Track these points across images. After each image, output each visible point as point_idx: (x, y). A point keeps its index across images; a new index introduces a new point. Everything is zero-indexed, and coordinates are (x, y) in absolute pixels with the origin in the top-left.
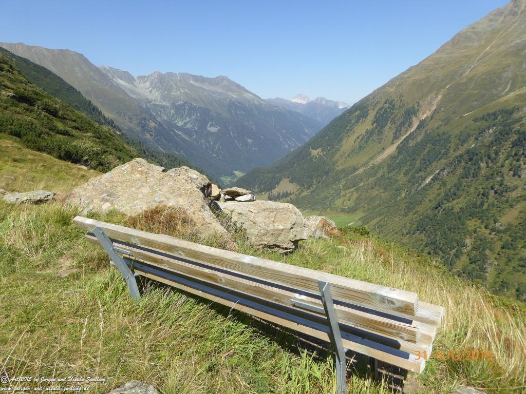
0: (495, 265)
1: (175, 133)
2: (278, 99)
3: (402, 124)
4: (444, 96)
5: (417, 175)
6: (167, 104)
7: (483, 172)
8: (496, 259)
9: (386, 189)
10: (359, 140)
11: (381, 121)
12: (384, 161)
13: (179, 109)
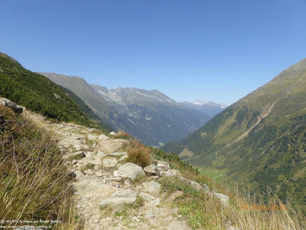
0: (291, 200)
1: (128, 120)
2: (186, 102)
3: (252, 120)
4: (275, 105)
5: (258, 149)
6: (124, 104)
7: (289, 149)
8: (292, 197)
9: (241, 156)
10: (228, 128)
11: (240, 118)
12: (241, 140)
13: (130, 107)
